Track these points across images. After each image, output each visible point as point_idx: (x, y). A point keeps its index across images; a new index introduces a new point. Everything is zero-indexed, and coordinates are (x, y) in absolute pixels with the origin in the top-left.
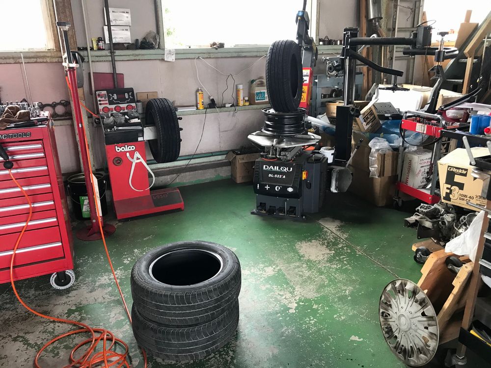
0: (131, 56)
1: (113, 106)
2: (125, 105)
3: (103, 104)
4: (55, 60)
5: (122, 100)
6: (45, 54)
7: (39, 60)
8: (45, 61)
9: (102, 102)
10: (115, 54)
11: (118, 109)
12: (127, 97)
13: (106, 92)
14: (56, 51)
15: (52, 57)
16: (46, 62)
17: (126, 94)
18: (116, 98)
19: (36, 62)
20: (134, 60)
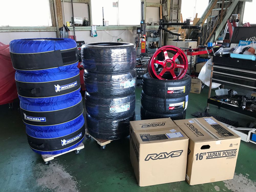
10: (75, 28)
11: (79, 49)
17: (82, 43)
18: (78, 45)
20: (81, 31)
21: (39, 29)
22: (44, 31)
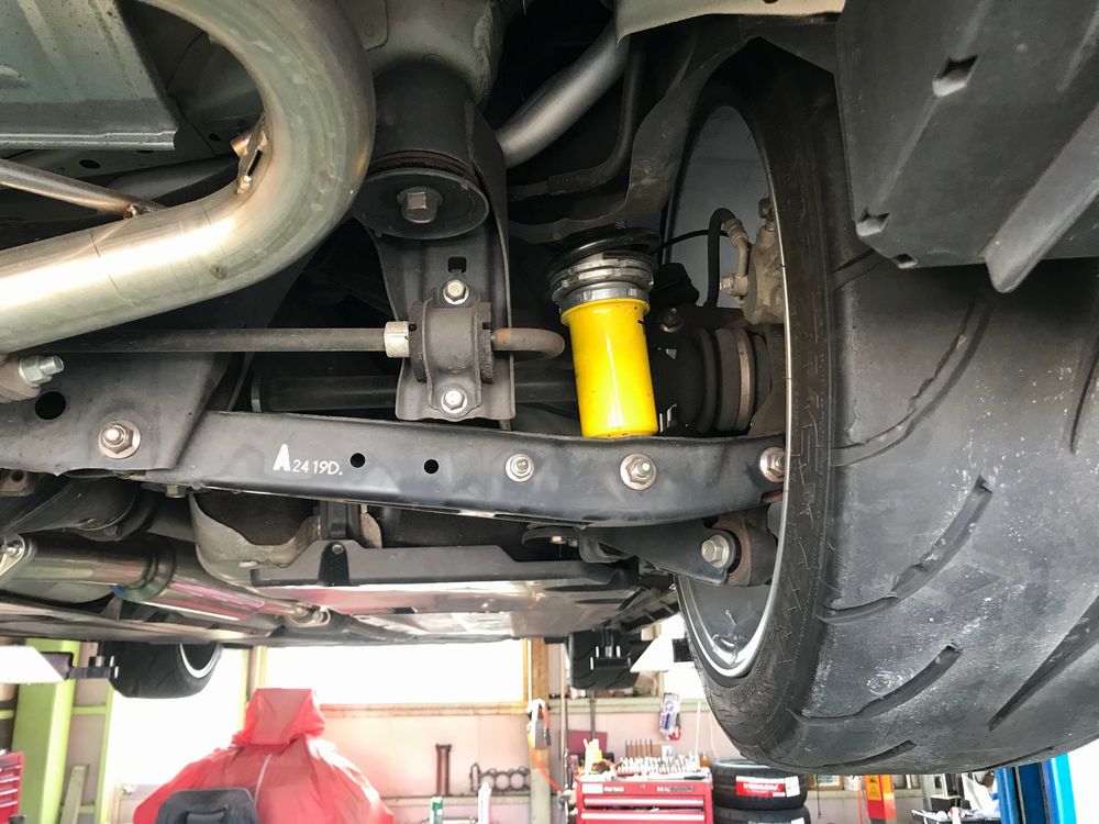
0: (617, 707)
6: (510, 704)
7: (501, 711)
10: (596, 704)
14: (524, 700)
15: (517, 707)
16: (510, 714)
20: (621, 712)
21: (473, 708)
22: (489, 714)
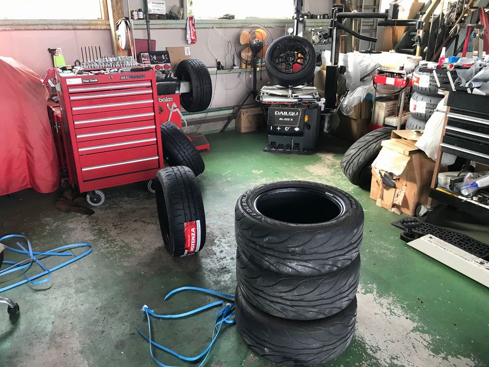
0: (161, 25)
1: (154, 66)
2: (162, 65)
3: (147, 63)
4: (104, 27)
5: (161, 61)
6: (96, 22)
7: (92, 27)
8: (96, 28)
9: (145, 62)
10: (150, 23)
11: (158, 68)
12: (164, 58)
13: (147, 54)
14: (105, 20)
15: (101, 24)
16: (98, 29)
17: (163, 56)
18: (155, 59)
19: (89, 29)
20: (164, 28)
